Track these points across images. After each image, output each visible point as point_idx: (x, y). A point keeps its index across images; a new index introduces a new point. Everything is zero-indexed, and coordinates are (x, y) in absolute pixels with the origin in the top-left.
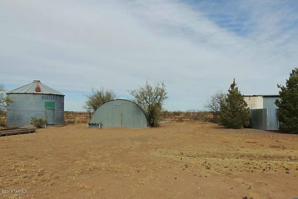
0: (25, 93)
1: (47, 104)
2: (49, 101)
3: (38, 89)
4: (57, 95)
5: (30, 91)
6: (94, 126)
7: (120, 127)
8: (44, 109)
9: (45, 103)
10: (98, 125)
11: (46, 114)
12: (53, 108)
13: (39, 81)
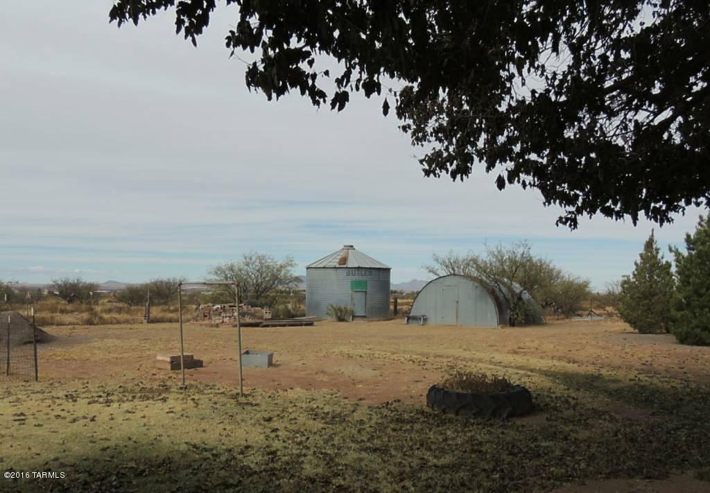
0: (324, 268)
1: (356, 285)
2: (356, 278)
3: (344, 260)
4: (370, 268)
5: (330, 264)
6: (415, 321)
7: (455, 324)
8: (350, 292)
9: (352, 282)
10: (420, 319)
11: (352, 299)
12: (364, 290)
13: (352, 246)
